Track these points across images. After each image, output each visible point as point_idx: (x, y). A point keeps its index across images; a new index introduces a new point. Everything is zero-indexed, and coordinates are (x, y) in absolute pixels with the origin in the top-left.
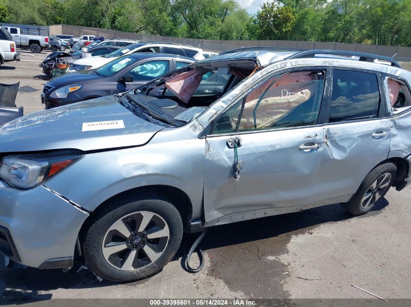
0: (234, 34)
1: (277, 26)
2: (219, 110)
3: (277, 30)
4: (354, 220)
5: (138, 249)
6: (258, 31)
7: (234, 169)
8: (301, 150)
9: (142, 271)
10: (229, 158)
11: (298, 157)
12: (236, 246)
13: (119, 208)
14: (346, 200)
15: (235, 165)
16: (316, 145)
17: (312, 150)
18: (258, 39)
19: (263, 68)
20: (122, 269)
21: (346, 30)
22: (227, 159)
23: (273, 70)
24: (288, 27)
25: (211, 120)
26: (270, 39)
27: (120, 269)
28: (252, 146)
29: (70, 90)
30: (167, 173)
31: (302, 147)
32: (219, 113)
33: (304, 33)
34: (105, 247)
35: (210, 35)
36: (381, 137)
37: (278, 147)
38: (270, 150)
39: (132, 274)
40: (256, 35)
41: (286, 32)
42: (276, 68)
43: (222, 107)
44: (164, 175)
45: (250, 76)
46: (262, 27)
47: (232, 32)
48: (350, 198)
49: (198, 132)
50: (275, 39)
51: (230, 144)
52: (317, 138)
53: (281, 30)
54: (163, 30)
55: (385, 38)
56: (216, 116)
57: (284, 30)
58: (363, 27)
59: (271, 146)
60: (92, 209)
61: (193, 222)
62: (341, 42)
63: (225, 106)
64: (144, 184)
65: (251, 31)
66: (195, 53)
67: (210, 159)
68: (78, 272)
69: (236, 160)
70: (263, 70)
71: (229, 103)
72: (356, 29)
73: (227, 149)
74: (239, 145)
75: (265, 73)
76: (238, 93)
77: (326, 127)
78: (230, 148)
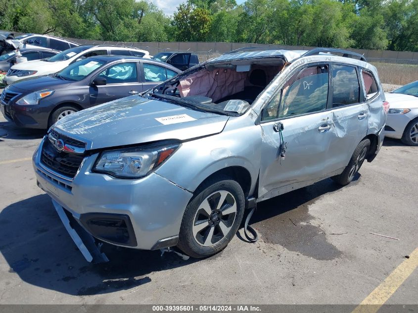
0: (154, 36)
1: (196, 28)
2: (266, 100)
3: (195, 32)
4: (344, 189)
5: (216, 225)
6: (176, 33)
7: (281, 149)
8: (319, 130)
9: (218, 246)
10: (276, 140)
11: (319, 137)
12: (272, 219)
13: (207, 189)
14: (340, 172)
15: (281, 146)
16: (329, 126)
17: (325, 131)
18: (177, 41)
19: (291, 63)
20: (205, 245)
21: (259, 31)
22: (275, 141)
23: (297, 65)
24: (206, 29)
25: (262, 109)
26: (189, 41)
27: (202, 245)
28: (290, 129)
29: (41, 96)
30: (240, 155)
31: (320, 128)
32: (266, 102)
33: (221, 34)
34: (195, 225)
35: (128, 37)
36: (362, 118)
37: (306, 129)
38: (302, 131)
39: (211, 249)
40: (174, 37)
41: (204, 33)
42: (299, 64)
43: (268, 97)
44: (238, 157)
45: (282, 70)
46: (179, 29)
47: (151, 34)
48: (343, 170)
49: (254, 119)
50: (194, 40)
51: (276, 128)
52: (329, 120)
53: (199, 31)
54: (76, 32)
55: (292, 38)
56: (264, 105)
57: (202, 31)
58: (273, 29)
59: (303, 129)
60: (193, 190)
61: (249, 198)
62: (255, 42)
63: (270, 96)
64: (226, 166)
65: (170, 33)
66: (143, 54)
67: (265, 142)
68: (162, 255)
69: (282, 142)
70: (291, 65)
71: (272, 93)
72: (267, 31)
73: (274, 132)
74: (282, 128)
75: (292, 68)
76: (277, 85)
77: (333, 111)
78: (276, 131)
